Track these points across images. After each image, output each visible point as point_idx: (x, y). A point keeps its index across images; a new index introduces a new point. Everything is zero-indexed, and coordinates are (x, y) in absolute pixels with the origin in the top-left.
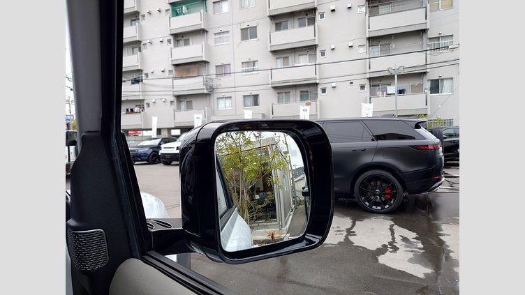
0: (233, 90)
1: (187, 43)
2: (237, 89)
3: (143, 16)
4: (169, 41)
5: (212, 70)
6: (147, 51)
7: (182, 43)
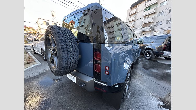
0: (161, 29)
1: (148, 18)
2: (162, 29)
3: (137, 13)
4: (143, 18)
5: (155, 24)
6: (137, 22)
7: (146, 18)
